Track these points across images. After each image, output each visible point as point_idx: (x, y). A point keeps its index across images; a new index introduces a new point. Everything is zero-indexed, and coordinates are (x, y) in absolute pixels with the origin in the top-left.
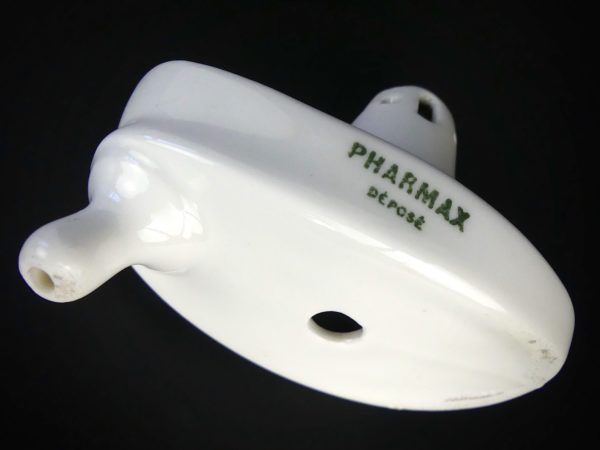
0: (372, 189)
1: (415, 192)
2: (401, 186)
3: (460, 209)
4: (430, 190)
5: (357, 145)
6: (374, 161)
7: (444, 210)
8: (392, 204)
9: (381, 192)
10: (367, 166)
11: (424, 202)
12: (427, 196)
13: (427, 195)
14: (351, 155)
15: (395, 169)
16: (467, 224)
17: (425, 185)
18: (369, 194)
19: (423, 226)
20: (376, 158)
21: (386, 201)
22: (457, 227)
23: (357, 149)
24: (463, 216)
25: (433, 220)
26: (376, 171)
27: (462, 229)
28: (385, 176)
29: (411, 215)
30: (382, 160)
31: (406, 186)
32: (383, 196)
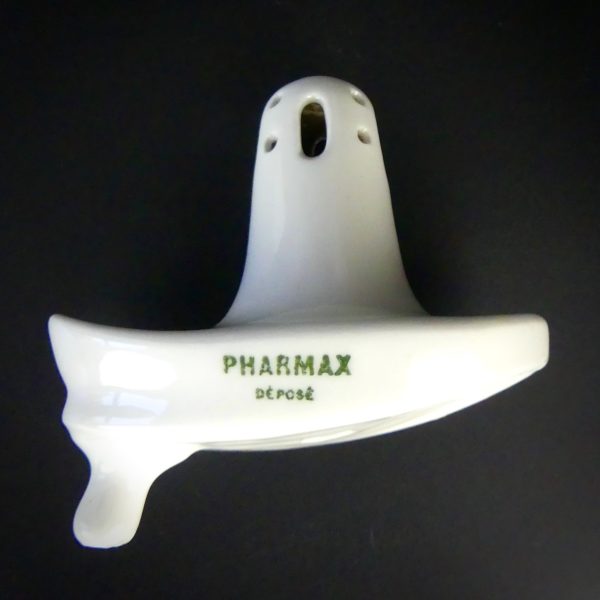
0: (258, 390)
1: (292, 371)
2: (279, 372)
3: (339, 357)
4: (304, 360)
5: (226, 359)
6: (247, 364)
7: (325, 368)
8: (280, 393)
9: (265, 389)
10: (243, 373)
11: (304, 373)
12: (304, 367)
13: (305, 365)
14: (226, 371)
15: (266, 360)
16: (351, 365)
17: (298, 358)
18: (258, 397)
19: (314, 395)
20: (247, 361)
21: (274, 394)
22: (344, 374)
23: (229, 362)
24: (344, 360)
25: (321, 383)
26: (252, 373)
27: (348, 373)
28: (262, 372)
29: (300, 393)
30: (252, 360)
31: (283, 369)
32: (269, 392)
